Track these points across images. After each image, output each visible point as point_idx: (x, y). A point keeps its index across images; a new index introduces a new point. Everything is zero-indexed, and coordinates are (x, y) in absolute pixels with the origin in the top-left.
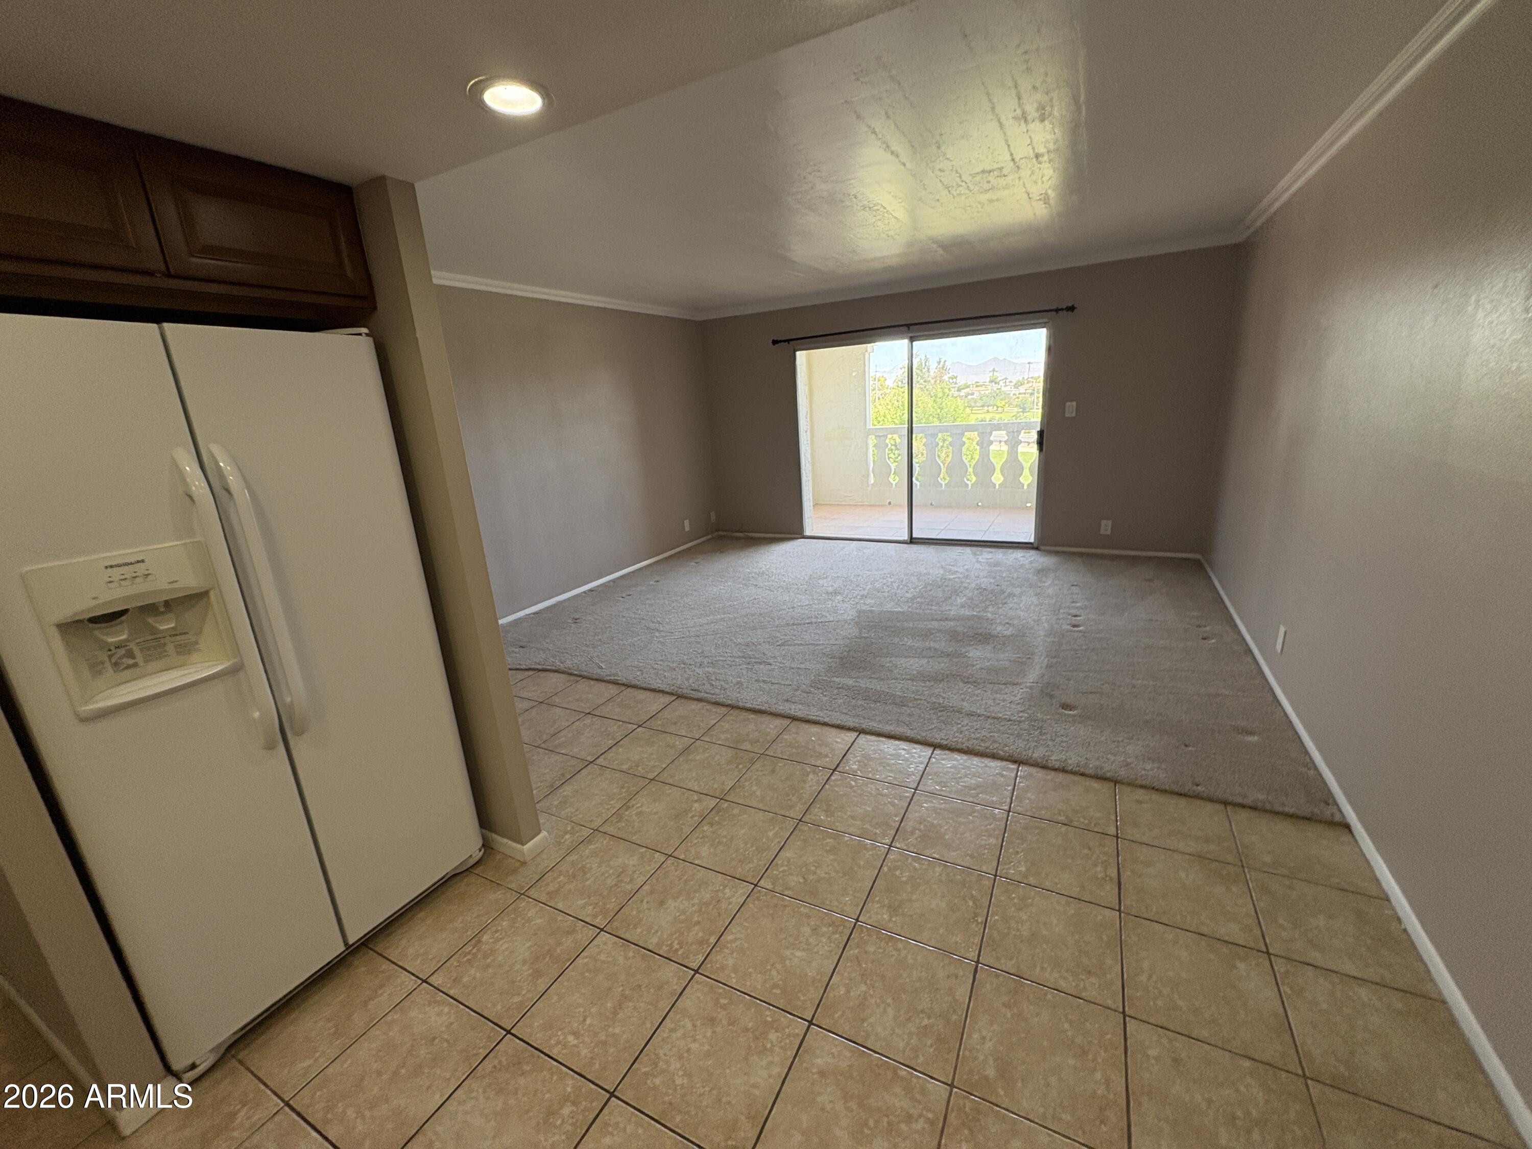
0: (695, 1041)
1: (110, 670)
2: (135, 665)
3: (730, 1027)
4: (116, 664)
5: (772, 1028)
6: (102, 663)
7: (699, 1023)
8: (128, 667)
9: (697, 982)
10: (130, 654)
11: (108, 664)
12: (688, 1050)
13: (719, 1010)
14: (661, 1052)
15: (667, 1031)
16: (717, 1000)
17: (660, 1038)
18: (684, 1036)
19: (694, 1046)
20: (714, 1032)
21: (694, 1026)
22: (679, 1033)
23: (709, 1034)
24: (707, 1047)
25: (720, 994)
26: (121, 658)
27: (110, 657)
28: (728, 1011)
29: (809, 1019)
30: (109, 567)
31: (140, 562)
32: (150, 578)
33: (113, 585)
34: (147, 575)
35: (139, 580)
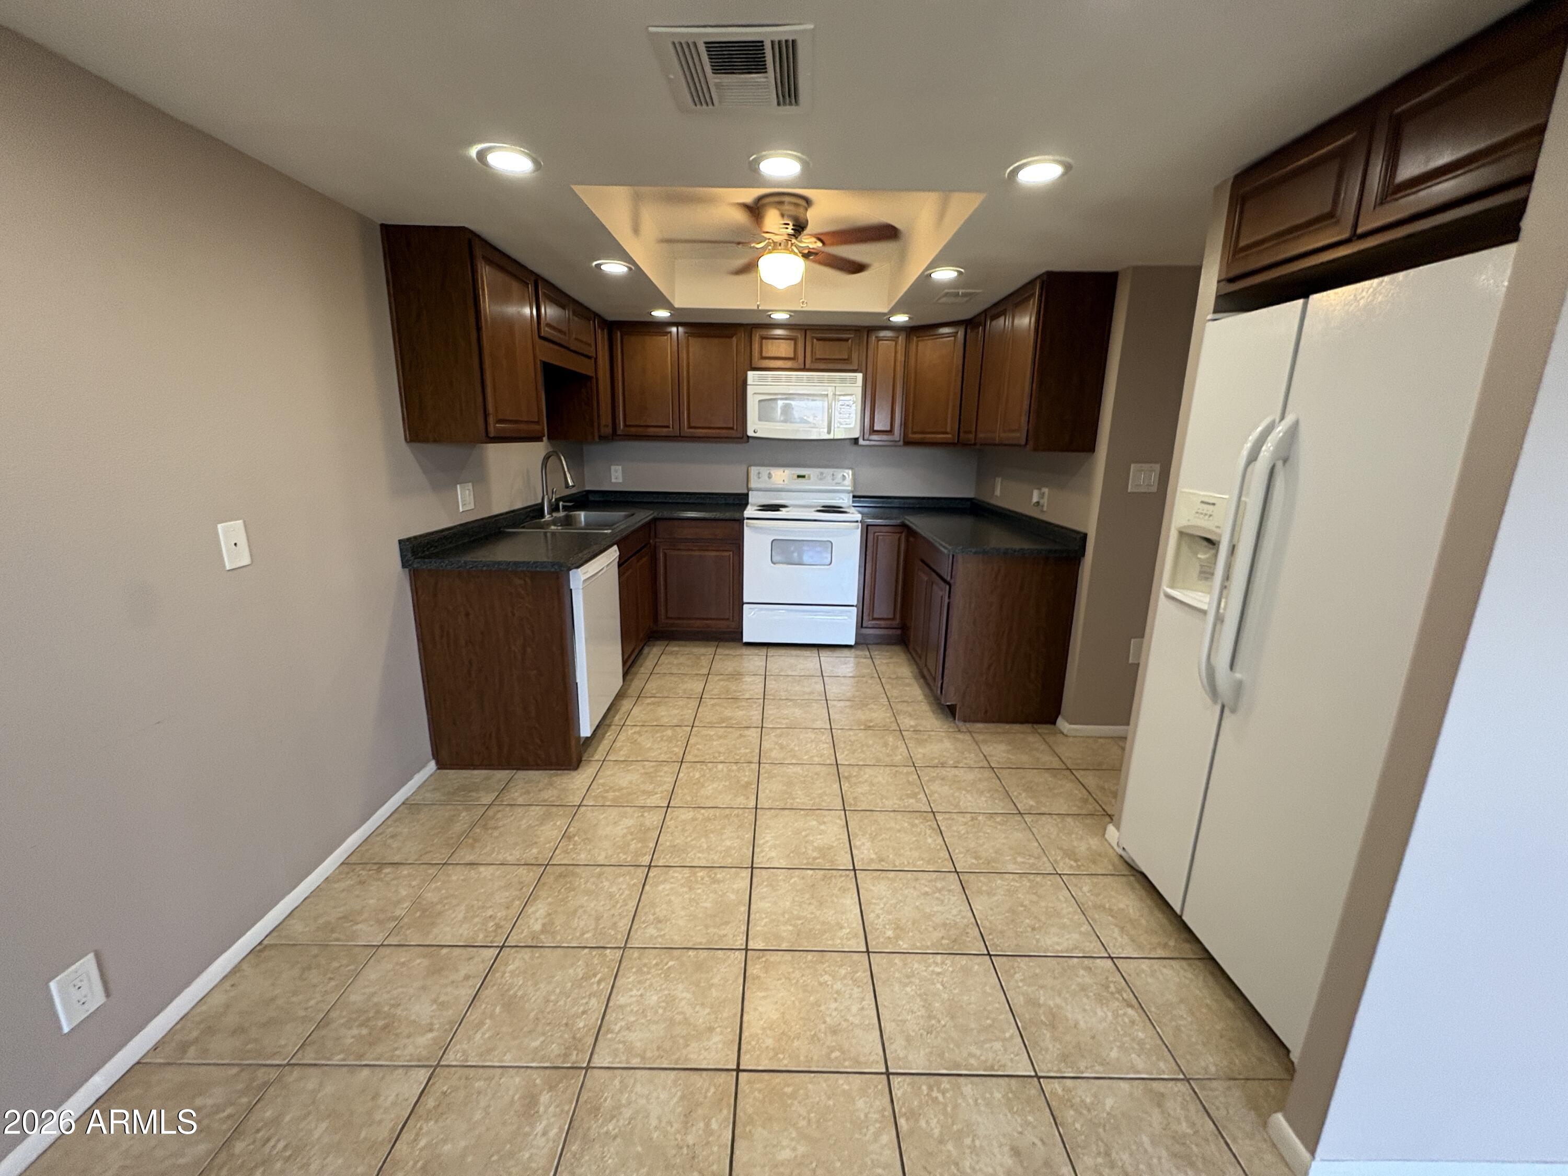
0: (836, 1009)
3: (813, 1033)
5: (773, 1049)
7: (844, 1025)
9: (878, 1062)
12: (836, 1000)
13: (834, 1044)
14: (857, 989)
15: (866, 1006)
16: (843, 1053)
17: (866, 998)
18: (848, 1009)
19: (833, 1005)
20: (825, 1022)
21: (846, 1020)
22: (855, 1010)
23: (828, 1019)
24: (823, 1008)
25: (845, 1060)
28: (825, 1046)
29: (740, 1074)
30: (1202, 502)
31: (1214, 504)
32: (1211, 518)
33: (1197, 515)
34: (1211, 516)
35: (1207, 517)
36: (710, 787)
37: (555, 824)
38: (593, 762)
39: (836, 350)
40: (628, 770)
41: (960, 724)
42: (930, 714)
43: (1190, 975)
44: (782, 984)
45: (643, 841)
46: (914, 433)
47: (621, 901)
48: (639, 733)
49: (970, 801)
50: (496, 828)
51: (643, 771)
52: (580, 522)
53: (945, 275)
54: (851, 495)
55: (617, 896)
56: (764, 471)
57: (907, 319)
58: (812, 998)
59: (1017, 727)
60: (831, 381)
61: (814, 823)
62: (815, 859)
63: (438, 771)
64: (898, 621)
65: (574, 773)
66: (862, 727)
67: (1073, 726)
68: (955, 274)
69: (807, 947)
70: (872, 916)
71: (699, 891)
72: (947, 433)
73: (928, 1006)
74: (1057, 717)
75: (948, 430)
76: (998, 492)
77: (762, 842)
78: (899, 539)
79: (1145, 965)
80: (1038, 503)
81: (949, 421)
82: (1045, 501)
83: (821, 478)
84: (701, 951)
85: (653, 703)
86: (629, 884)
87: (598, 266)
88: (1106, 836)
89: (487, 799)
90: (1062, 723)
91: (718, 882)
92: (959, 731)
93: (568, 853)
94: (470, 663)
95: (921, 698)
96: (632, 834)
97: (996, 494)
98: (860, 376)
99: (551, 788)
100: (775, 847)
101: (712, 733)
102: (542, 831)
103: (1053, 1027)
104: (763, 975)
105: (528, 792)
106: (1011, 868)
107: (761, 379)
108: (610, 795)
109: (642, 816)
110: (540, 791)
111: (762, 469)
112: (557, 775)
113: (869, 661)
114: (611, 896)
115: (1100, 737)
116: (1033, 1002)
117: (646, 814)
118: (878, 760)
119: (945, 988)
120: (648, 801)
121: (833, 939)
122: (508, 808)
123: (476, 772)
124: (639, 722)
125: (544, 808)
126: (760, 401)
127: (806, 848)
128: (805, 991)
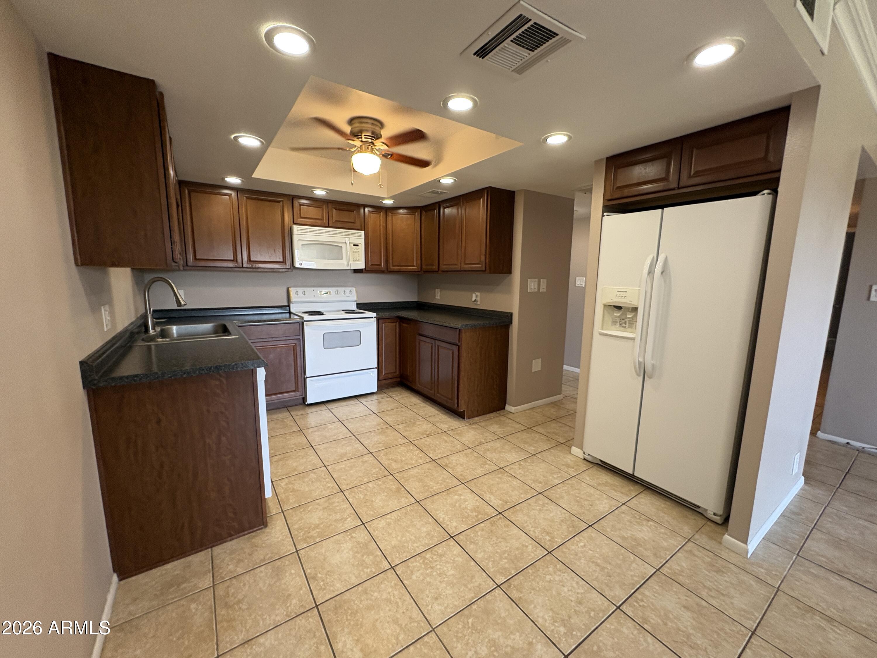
0: (568, 590)
1: (618, 326)
2: (625, 327)
3: (573, 610)
4: (621, 324)
5: (568, 632)
6: (617, 322)
8: (623, 327)
9: (610, 605)
10: (625, 323)
11: (618, 323)
12: (563, 586)
13: (586, 609)
14: (566, 575)
15: (578, 581)
16: (594, 612)
17: (573, 576)
18: (573, 587)
19: (566, 589)
20: (572, 601)
21: (578, 593)
22: (575, 585)
23: (571, 598)
24: (563, 594)
25: (599, 614)
26: (623, 323)
27: (620, 321)
28: (585, 614)
30: (618, 291)
31: (626, 292)
32: (626, 298)
33: (617, 297)
34: (625, 297)
35: (623, 297)
36: (377, 501)
37: (291, 574)
38: (273, 517)
39: (346, 217)
40: (309, 511)
41: (468, 420)
42: (449, 419)
43: (649, 498)
44: (534, 594)
45: (369, 553)
46: (393, 266)
47: (398, 600)
48: (290, 483)
49: (510, 457)
50: (240, 602)
51: (321, 508)
52: (173, 334)
53: (447, 181)
54: (356, 303)
55: (392, 599)
56: (300, 290)
57: (392, 202)
58: (554, 592)
59: (492, 415)
60: (348, 234)
61: (456, 497)
62: (477, 516)
63: (122, 582)
64: (398, 373)
65: (267, 530)
66: (425, 436)
67: (516, 408)
68: (452, 181)
69: (523, 566)
70: (531, 533)
71: (438, 567)
72: (414, 266)
73: (597, 564)
74: (505, 406)
75: (415, 265)
76: (438, 297)
77: (441, 520)
78: (396, 326)
79: (634, 501)
80: (475, 300)
81: (415, 259)
82: (478, 299)
83: (337, 293)
84: (478, 602)
85: (280, 460)
86: (391, 587)
87: (236, 138)
88: (572, 452)
89: (207, 582)
90: (508, 407)
91: (441, 556)
92: (471, 424)
93: (324, 589)
94: (162, 466)
95: (437, 412)
96: (357, 552)
97: (436, 298)
98: (363, 232)
99: (258, 549)
100: (451, 520)
101: (344, 466)
102: (285, 584)
103: (639, 545)
104: (521, 595)
105: (240, 561)
106: (557, 482)
107: (302, 231)
108: (314, 533)
109: (352, 537)
110: (250, 555)
111: (299, 289)
112: (254, 537)
113: (391, 399)
114: (388, 601)
115: (527, 410)
116: (624, 538)
117: (354, 535)
118: (451, 451)
119: (593, 551)
120: (346, 525)
121: (529, 555)
122: (234, 581)
123: (168, 566)
124: (284, 475)
125: (269, 567)
126: (302, 245)
127: (466, 512)
128: (547, 590)
